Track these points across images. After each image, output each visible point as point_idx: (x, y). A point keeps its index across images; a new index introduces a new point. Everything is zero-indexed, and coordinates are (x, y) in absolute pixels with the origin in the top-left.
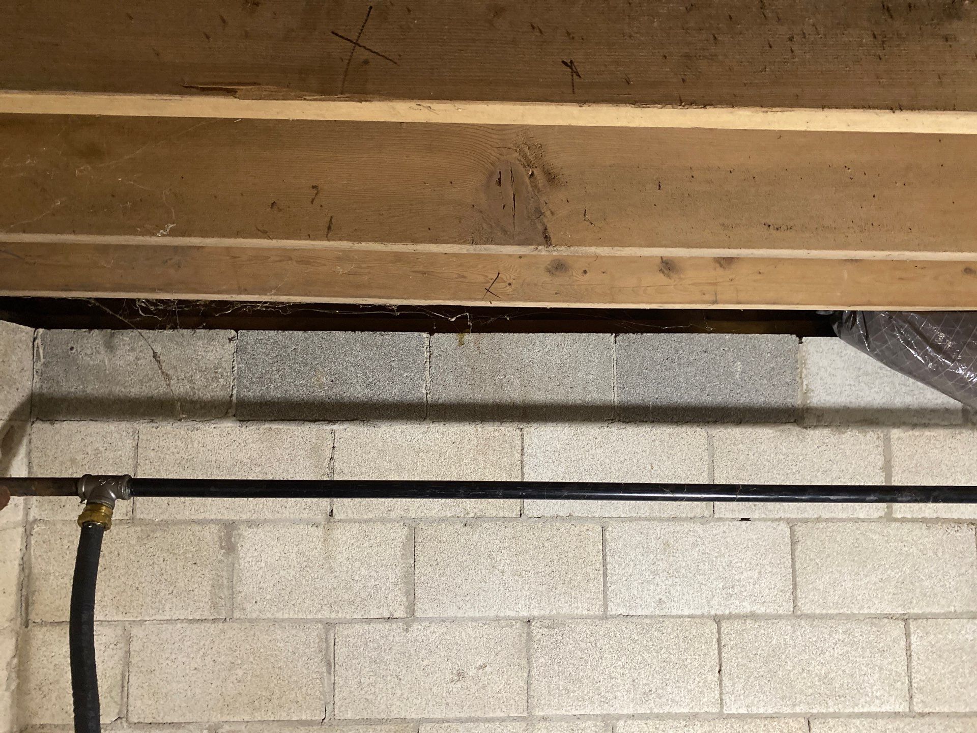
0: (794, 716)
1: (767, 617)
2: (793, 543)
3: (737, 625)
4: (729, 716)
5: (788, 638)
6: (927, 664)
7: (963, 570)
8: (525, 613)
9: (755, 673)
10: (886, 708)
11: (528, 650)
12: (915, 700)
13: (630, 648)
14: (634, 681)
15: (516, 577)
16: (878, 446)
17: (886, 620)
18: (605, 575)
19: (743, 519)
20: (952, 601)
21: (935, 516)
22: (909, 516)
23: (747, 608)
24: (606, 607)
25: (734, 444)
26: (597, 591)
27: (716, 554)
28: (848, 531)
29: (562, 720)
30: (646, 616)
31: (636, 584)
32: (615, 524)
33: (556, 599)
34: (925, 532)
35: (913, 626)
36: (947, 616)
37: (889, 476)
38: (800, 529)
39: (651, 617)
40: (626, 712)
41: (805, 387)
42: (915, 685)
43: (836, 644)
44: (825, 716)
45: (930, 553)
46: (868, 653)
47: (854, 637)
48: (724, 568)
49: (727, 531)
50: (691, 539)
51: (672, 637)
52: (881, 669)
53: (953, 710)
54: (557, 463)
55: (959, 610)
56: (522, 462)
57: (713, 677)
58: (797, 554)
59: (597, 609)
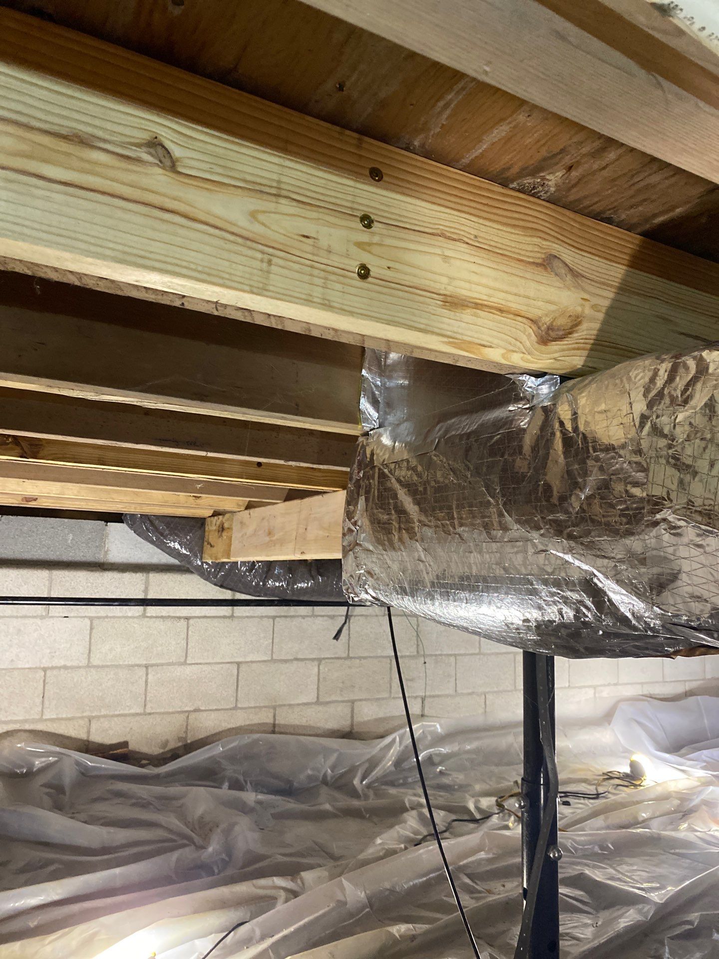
0: (82, 718)
1: (72, 668)
2: (91, 629)
3: (55, 672)
4: (46, 720)
6: (155, 688)
9: (63, 697)
10: (132, 711)
12: (146, 706)
16: (142, 580)
17: (137, 667)
19: (65, 617)
20: (171, 656)
21: (168, 615)
22: (155, 616)
23: (62, 663)
25: (63, 577)
27: (47, 635)
28: (121, 623)
34: (162, 624)
35: (150, 670)
36: (168, 663)
37: (146, 594)
38: (96, 622)
39: (6, 669)
41: (106, 548)
42: (148, 699)
44: (99, 717)
45: (164, 634)
46: (126, 684)
47: (119, 677)
49: (55, 623)
50: (34, 628)
51: (17, 678)
52: (131, 692)
53: (166, 710)
55: (173, 661)
57: (38, 701)
58: (93, 634)
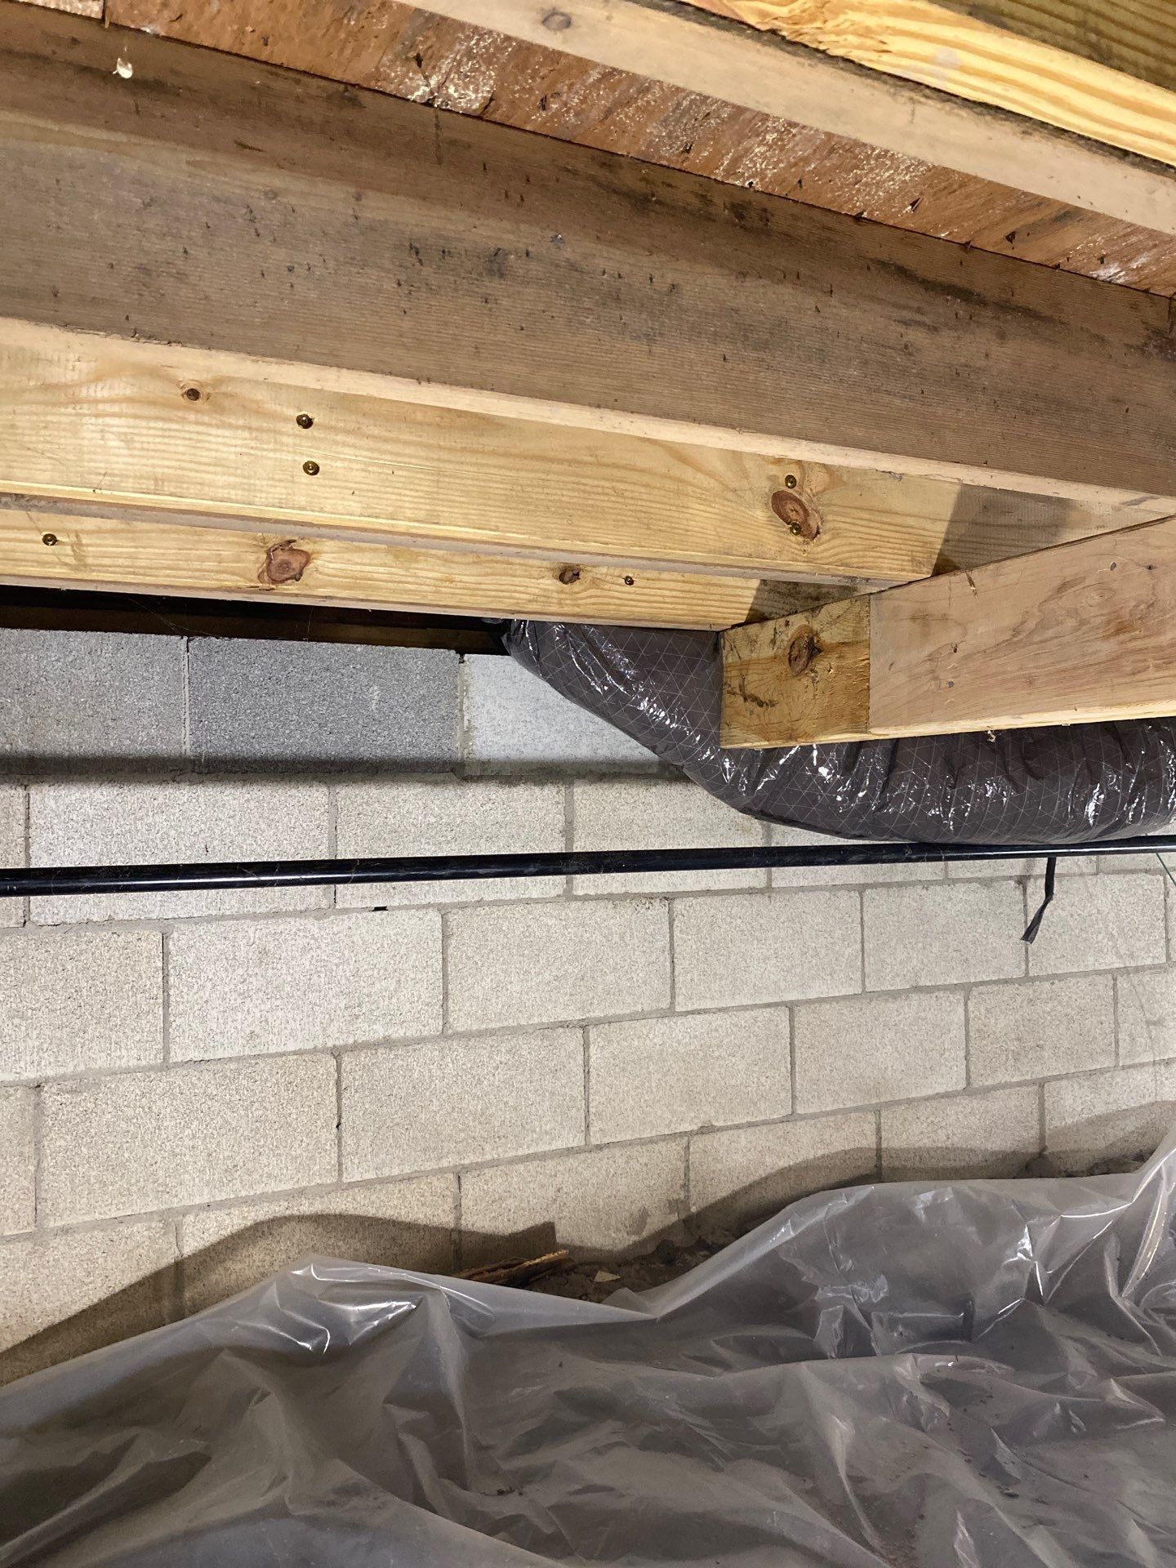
0: (440, 1172)
1: (406, 1043)
2: (446, 937)
3: (364, 1058)
4: (351, 1185)
5: (434, 1068)
6: (609, 1080)
7: (653, 958)
8: (31, 1074)
9: (389, 1121)
10: (559, 1144)
11: (36, 1132)
12: (592, 1129)
13: (205, 1108)
14: (210, 1155)
15: (17, 1021)
16: (558, 803)
17: (561, 1030)
18: (166, 1005)
19: (377, 909)
20: (639, 998)
21: (623, 890)
22: (592, 893)
23: (379, 1031)
24: (166, 1050)
25: (367, 803)
26: (153, 1029)
27: (337, 961)
28: (517, 916)
29: (94, 1228)
30: (230, 1059)
31: (214, 1013)
32: (182, 927)
33: (85, 1048)
34: (611, 912)
35: (592, 1034)
36: (634, 1017)
37: (570, 841)
38: (455, 918)
39: (238, 1059)
40: (197, 1201)
41: (466, 723)
42: (592, 1110)
43: (497, 1068)
44: (479, 1166)
45: (616, 938)
46: (537, 1077)
47: (521, 1056)
48: (348, 979)
49: (353, 927)
50: (301, 942)
51: (269, 1084)
52: (553, 1094)
53: (638, 1136)
54: (87, 839)
55: (647, 1009)
56: (27, 839)
57: (328, 1135)
58: (450, 951)
59: (152, 1057)
